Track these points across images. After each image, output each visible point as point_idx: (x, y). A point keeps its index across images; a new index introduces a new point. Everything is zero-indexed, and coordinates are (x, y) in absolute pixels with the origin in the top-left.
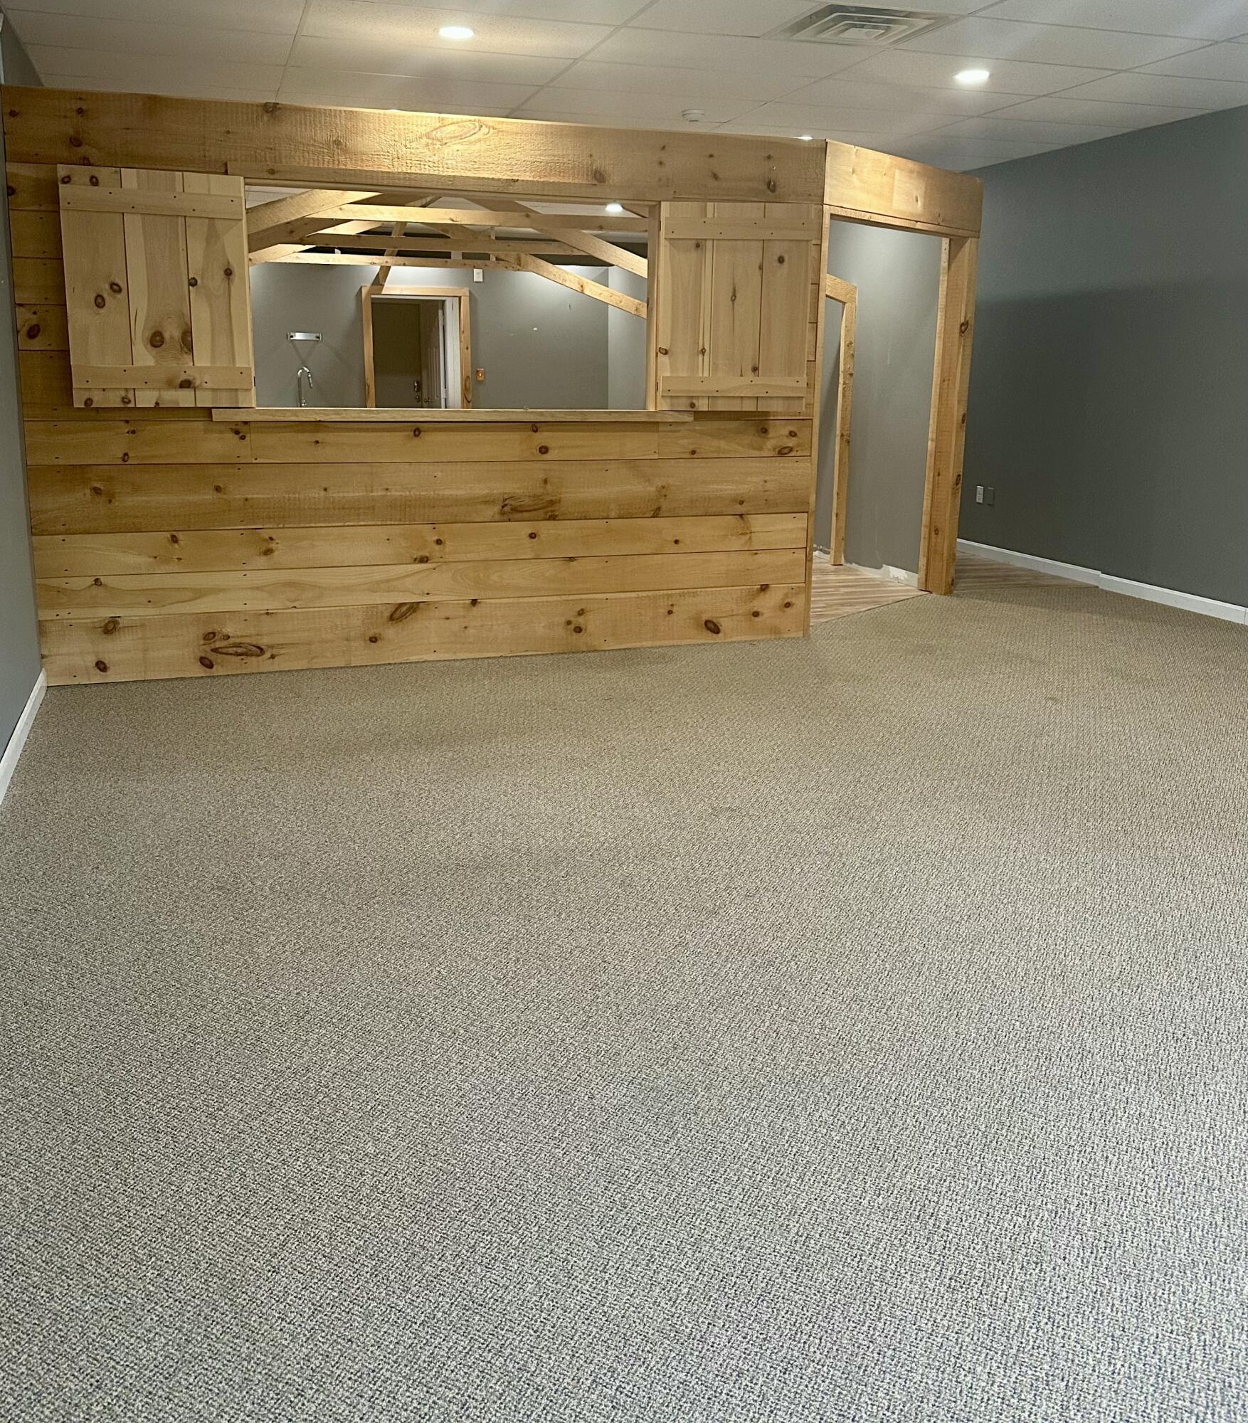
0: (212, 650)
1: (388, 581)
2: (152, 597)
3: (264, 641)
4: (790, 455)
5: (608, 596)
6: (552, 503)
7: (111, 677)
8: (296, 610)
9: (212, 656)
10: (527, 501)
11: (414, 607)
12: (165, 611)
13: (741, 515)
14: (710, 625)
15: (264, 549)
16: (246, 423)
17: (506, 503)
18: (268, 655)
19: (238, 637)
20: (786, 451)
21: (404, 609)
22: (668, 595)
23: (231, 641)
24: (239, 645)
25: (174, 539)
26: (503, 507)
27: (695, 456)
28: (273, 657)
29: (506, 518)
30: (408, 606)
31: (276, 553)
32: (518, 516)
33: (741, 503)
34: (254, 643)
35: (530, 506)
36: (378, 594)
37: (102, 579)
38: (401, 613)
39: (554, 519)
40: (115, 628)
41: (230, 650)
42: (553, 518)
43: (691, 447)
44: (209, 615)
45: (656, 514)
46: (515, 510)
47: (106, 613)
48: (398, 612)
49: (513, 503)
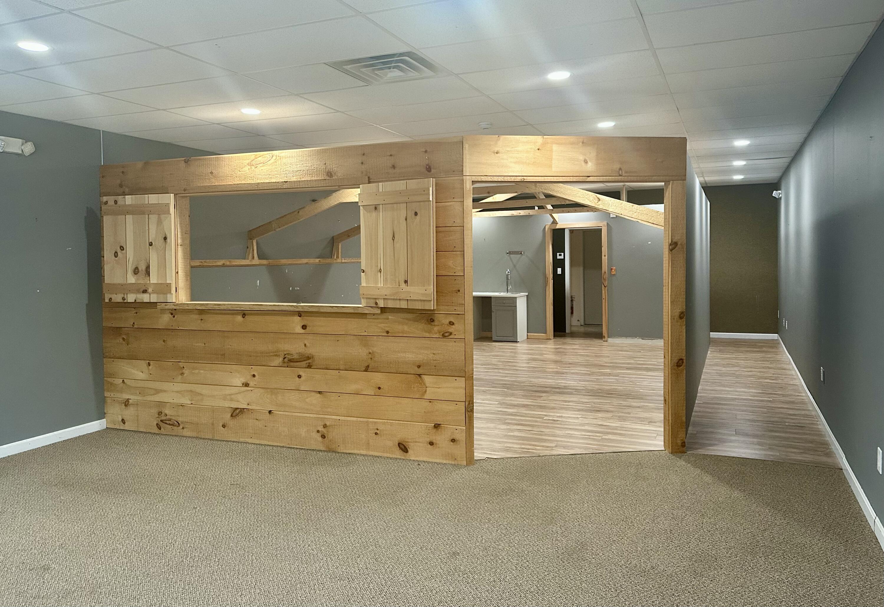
0: (161, 421)
1: (230, 395)
2: (142, 391)
3: (180, 419)
4: (450, 337)
5: (340, 418)
6: (308, 358)
7: (127, 427)
8: (192, 405)
9: (161, 424)
10: (296, 357)
11: (242, 410)
12: (145, 398)
13: (420, 375)
14: (402, 446)
15: (181, 372)
16: (175, 310)
17: (286, 356)
18: (181, 427)
19: (171, 416)
20: (447, 334)
21: (238, 411)
22: (375, 422)
23: (168, 417)
24: (170, 420)
25: (149, 364)
26: (284, 359)
27: (389, 334)
28: (183, 428)
29: (286, 365)
30: (239, 410)
31: (185, 375)
32: (292, 364)
33: (419, 367)
34: (176, 420)
35: (297, 359)
36: (226, 401)
37: (125, 380)
38: (236, 413)
39: (310, 368)
40: (128, 404)
41: (168, 422)
42: (309, 366)
43: (387, 329)
44: (162, 404)
45: (367, 369)
46: (290, 361)
47: (126, 396)
48: (235, 413)
49: (289, 356)
